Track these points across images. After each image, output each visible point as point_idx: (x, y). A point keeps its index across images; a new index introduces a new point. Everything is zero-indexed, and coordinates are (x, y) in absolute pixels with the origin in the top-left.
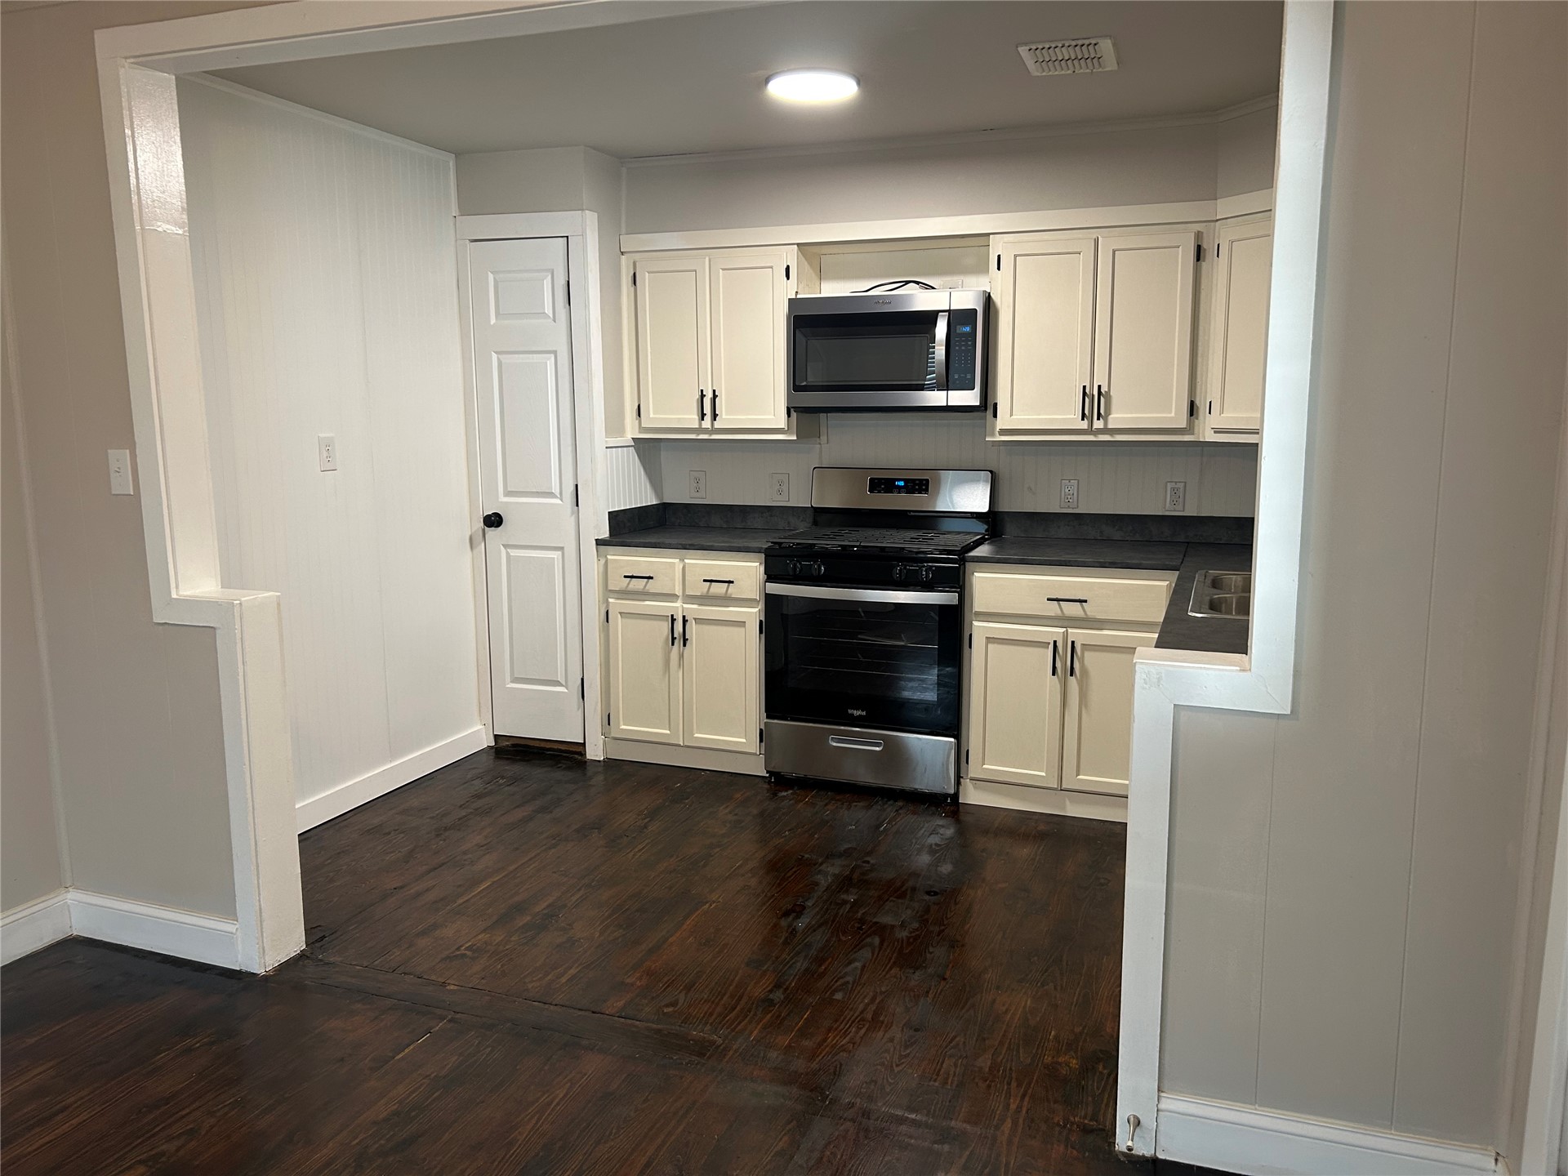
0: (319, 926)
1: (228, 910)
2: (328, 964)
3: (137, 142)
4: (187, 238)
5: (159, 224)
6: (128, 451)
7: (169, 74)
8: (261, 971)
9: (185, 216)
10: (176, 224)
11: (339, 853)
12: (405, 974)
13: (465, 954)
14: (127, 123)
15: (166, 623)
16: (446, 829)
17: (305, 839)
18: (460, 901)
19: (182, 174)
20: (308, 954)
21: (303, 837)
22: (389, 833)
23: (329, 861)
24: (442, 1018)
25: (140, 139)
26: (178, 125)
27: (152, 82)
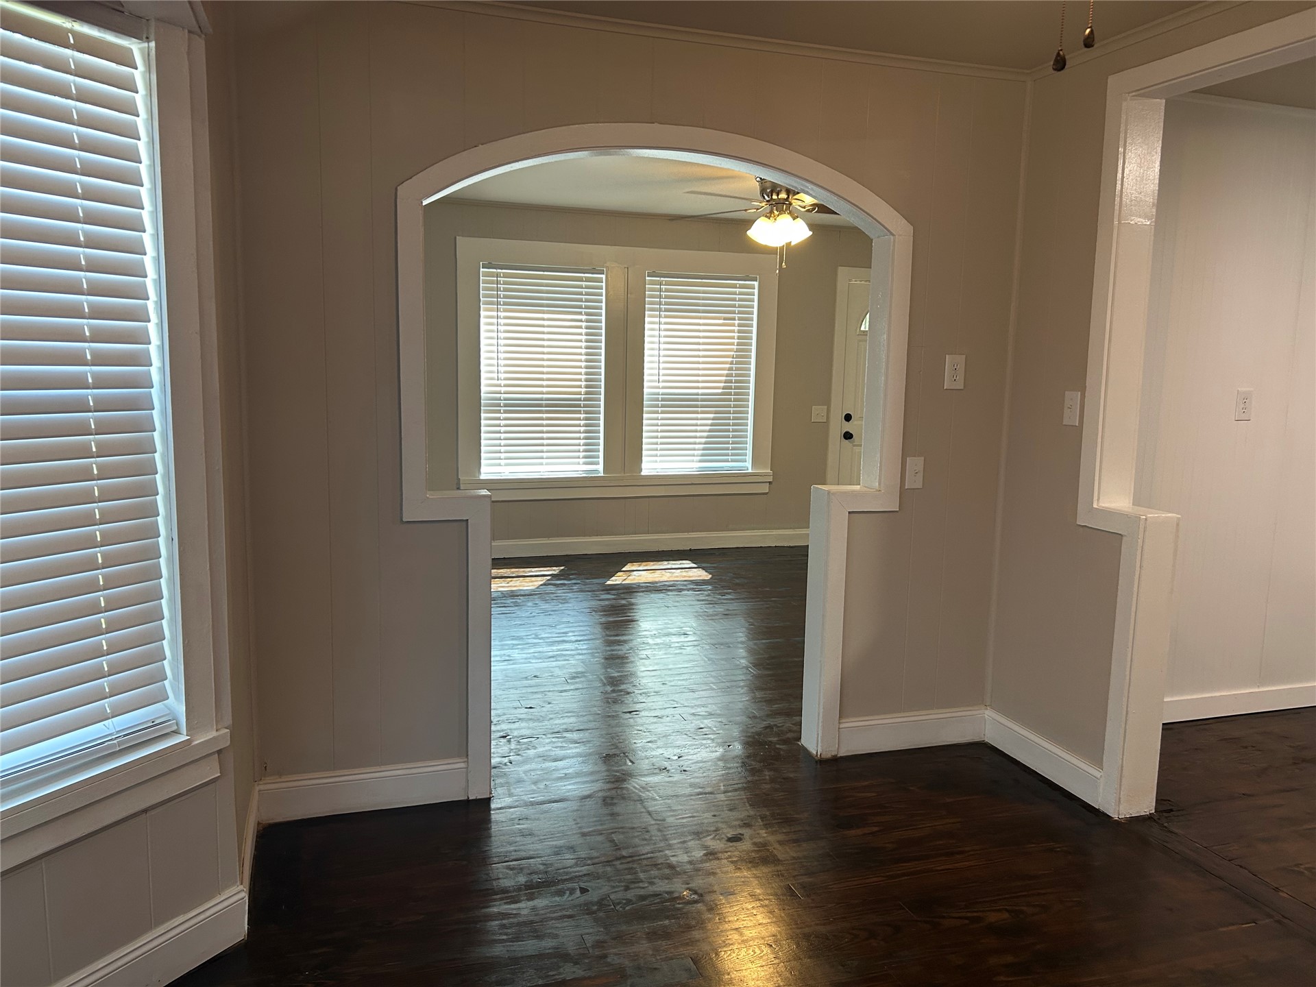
0: (1169, 801)
1: (1097, 759)
2: (1172, 832)
3: (1127, 157)
4: (1153, 227)
5: (1133, 218)
6: (1079, 393)
7: (1161, 99)
8: (1115, 817)
9: (1154, 210)
10: (1146, 217)
11: (1196, 749)
12: (1241, 867)
13: (1303, 873)
14: (1121, 143)
15: (1086, 526)
16: (1304, 760)
17: (1167, 729)
18: (1305, 827)
19: (1157, 177)
20: (1156, 818)
21: (1167, 727)
22: (1246, 747)
23: (1186, 753)
24: (1270, 916)
25: (1130, 154)
26: (1161, 138)
27: (1146, 108)
